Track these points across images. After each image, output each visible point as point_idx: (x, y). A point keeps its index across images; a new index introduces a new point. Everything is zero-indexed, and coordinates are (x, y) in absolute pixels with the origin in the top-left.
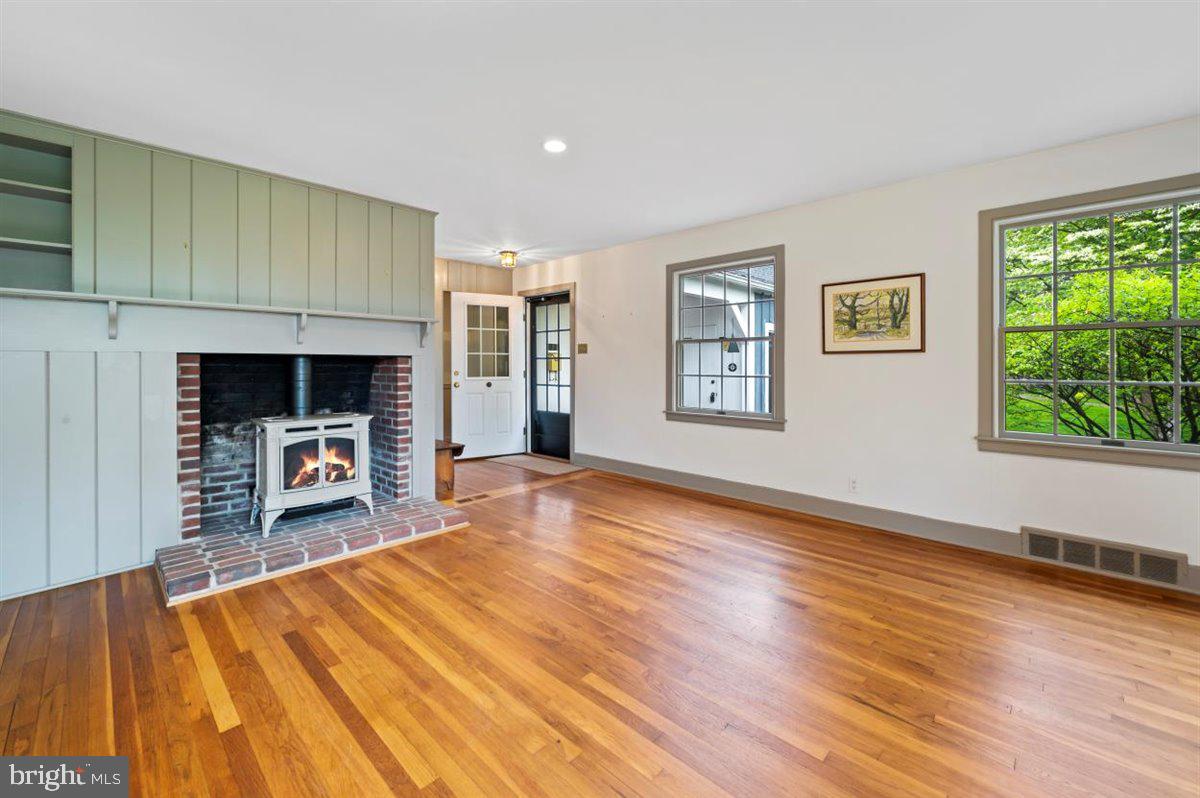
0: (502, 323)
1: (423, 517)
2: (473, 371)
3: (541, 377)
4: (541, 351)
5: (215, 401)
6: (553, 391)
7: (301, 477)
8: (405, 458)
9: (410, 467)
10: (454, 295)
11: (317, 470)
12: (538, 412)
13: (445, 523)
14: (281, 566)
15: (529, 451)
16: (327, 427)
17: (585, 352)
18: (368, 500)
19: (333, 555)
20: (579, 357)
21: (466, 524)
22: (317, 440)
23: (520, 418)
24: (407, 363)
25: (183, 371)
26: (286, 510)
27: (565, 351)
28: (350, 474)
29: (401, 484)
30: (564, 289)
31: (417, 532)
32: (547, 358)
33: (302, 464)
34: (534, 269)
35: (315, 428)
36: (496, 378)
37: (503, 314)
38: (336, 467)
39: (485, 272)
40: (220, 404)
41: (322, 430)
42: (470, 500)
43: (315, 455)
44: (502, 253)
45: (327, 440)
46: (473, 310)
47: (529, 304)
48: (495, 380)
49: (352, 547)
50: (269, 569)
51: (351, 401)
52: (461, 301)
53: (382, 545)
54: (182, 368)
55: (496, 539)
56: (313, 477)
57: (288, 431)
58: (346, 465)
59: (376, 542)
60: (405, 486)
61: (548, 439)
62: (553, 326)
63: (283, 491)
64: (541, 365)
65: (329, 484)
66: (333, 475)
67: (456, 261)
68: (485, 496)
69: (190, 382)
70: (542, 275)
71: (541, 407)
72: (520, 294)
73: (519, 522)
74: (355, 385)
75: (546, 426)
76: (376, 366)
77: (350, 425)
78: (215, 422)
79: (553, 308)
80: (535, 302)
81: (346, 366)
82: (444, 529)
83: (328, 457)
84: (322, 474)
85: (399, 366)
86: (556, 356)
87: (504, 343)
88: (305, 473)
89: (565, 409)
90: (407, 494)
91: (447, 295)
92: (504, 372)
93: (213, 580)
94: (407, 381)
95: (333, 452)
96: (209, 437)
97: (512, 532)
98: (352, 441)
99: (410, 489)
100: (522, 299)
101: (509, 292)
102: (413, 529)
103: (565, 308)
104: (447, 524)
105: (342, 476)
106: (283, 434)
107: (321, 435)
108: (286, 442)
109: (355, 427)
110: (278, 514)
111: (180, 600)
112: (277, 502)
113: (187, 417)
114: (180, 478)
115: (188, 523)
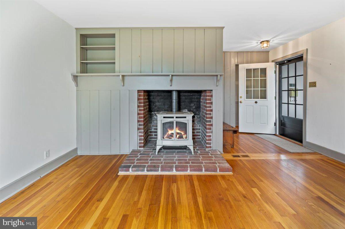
0: (263, 75)
1: (210, 163)
2: (248, 96)
3: (285, 99)
4: (285, 87)
5: (154, 105)
6: (292, 107)
7: (167, 135)
8: (209, 132)
9: (212, 136)
10: (240, 66)
11: (173, 133)
12: (283, 116)
13: (219, 170)
14: (151, 171)
15: (278, 133)
16: (176, 117)
17: (315, 86)
18: (192, 148)
19: (169, 171)
20: (310, 90)
21: (231, 173)
22: (173, 122)
23: (273, 118)
24: (211, 93)
25: (140, 96)
26: (163, 146)
27: (300, 86)
28: (184, 136)
29: (208, 143)
30: (299, 54)
31: (205, 171)
32: (288, 90)
34: (281, 48)
35: (173, 117)
36: (260, 99)
37: (264, 71)
38: (178, 133)
39: (255, 54)
40: (155, 106)
41: (175, 118)
42: (239, 156)
43: (172, 129)
44: (261, 43)
45: (176, 122)
46: (248, 71)
47: (278, 66)
48: (259, 100)
49: (177, 170)
50: (148, 171)
51: (194, 107)
52: (243, 68)
53: (189, 172)
54: (139, 95)
55: (244, 193)
57: (164, 117)
58: (183, 133)
59: (187, 171)
60: (210, 144)
61: (289, 130)
62: (292, 73)
63: (162, 139)
64: (285, 94)
65: (176, 139)
66: (178, 136)
67: (241, 52)
68: (247, 156)
69: (141, 99)
70: (285, 49)
71: (284, 113)
72: (273, 61)
73: (262, 183)
74: (195, 101)
75: (288, 123)
76: (202, 94)
77: (185, 117)
78: (155, 111)
79: (292, 66)
80: (281, 64)
81: (191, 94)
82: (218, 173)
83: (175, 130)
84: (174, 136)
85: (207, 94)
86: (294, 89)
87: (264, 84)
88: (168, 134)
89: (300, 116)
90: (210, 147)
91: (237, 66)
92: (264, 96)
93: (130, 169)
94: (211, 100)
95: (177, 129)
96: (153, 116)
97: (255, 190)
98: (186, 124)
99: (212, 145)
100: (274, 63)
101: (268, 61)
102: (204, 169)
103: (300, 64)
104: (220, 171)
105: (181, 137)
106: (162, 118)
107: (175, 120)
108: (163, 122)
109: (187, 118)
110: (161, 147)
111: (121, 173)
112: (160, 143)
113: (140, 110)
114: (138, 129)
115: (140, 143)
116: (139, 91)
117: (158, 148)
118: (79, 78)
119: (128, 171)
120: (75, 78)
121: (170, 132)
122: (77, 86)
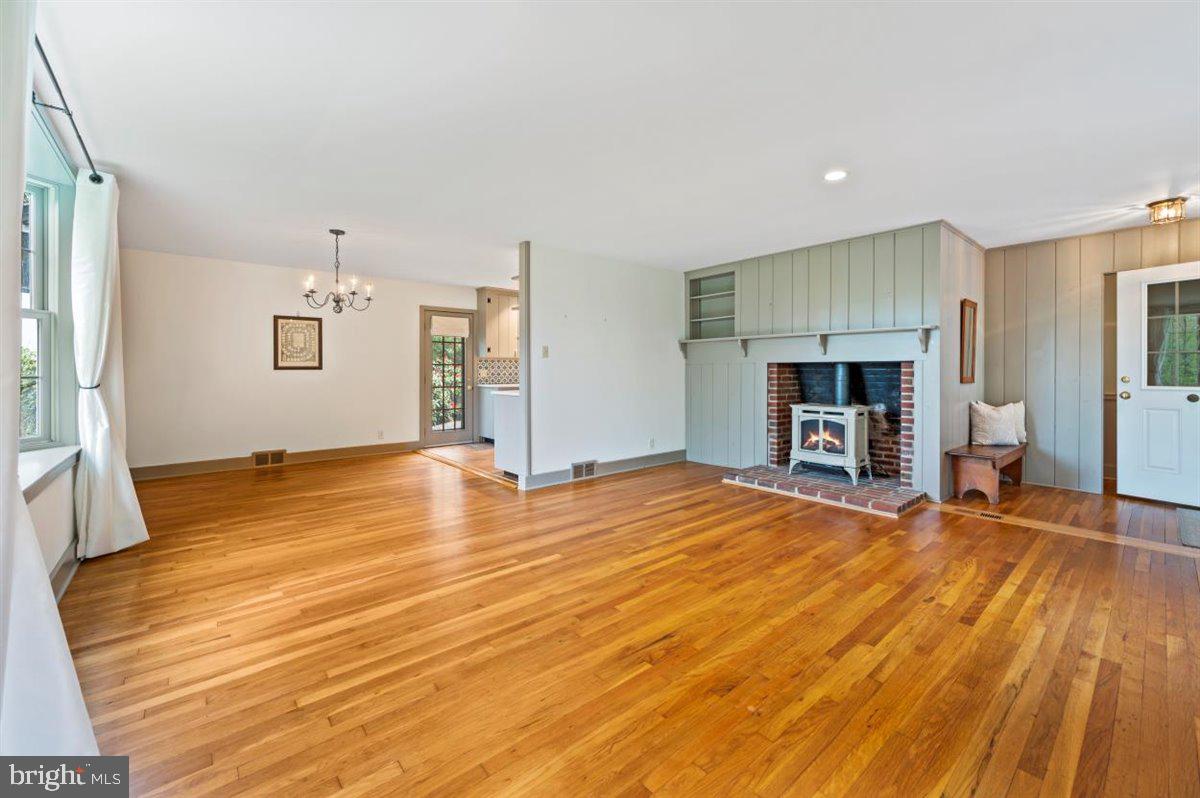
7: (809, 444)
8: (908, 452)
9: (914, 462)
10: (1121, 276)
11: (818, 441)
13: (872, 505)
16: (825, 413)
18: (854, 474)
21: (894, 515)
22: (819, 420)
24: (911, 367)
26: (801, 462)
28: (840, 449)
29: (904, 474)
33: (810, 437)
35: (818, 412)
38: (829, 442)
41: (822, 413)
43: (817, 433)
45: (824, 422)
54: (772, 371)
56: (815, 447)
57: (805, 411)
58: (838, 443)
60: (910, 479)
63: (799, 450)
65: (824, 453)
66: (828, 447)
77: (842, 414)
82: (871, 510)
83: (823, 436)
84: (822, 446)
85: (903, 370)
88: (811, 442)
91: (1110, 279)
94: (911, 384)
95: (827, 433)
98: (843, 426)
99: (913, 481)
104: (873, 507)
105: (833, 449)
106: (801, 413)
107: (821, 417)
108: (802, 419)
109: (846, 416)
110: (796, 462)
111: (726, 481)
112: (797, 455)
113: (772, 398)
114: (769, 430)
115: (772, 456)
116: (770, 365)
117: (792, 463)
118: (688, 346)
119: (734, 479)
120: (684, 346)
121: (814, 438)
122: (686, 357)
